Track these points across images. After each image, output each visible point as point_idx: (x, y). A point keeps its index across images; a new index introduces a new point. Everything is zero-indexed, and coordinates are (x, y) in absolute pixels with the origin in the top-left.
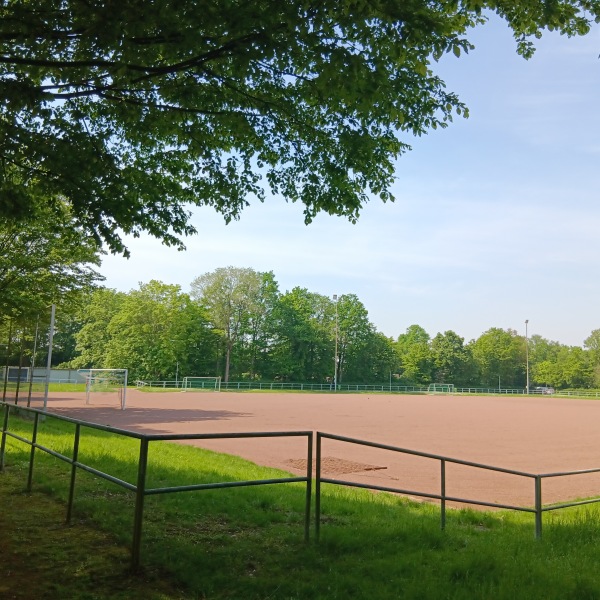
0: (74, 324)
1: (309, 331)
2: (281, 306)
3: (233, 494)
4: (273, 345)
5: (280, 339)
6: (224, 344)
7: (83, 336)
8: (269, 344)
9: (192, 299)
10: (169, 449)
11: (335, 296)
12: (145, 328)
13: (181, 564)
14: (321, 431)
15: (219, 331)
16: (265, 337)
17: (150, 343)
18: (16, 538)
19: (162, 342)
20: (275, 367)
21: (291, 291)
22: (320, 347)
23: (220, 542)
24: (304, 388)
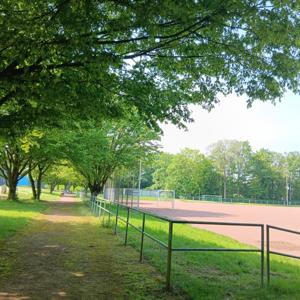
0: (152, 169)
1: (270, 172)
2: (253, 159)
3: (224, 256)
4: (250, 180)
5: (254, 176)
6: (223, 179)
7: (156, 175)
8: (247, 179)
9: (206, 156)
10: (193, 230)
11: (285, 153)
12: (183, 170)
13: (191, 288)
14: (269, 224)
15: (220, 172)
16: (245, 175)
17: (185, 178)
18: (116, 266)
19: (191, 178)
20: (251, 191)
21: (259, 151)
22: (277, 181)
23: (213, 280)
24: (269, 203)
